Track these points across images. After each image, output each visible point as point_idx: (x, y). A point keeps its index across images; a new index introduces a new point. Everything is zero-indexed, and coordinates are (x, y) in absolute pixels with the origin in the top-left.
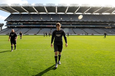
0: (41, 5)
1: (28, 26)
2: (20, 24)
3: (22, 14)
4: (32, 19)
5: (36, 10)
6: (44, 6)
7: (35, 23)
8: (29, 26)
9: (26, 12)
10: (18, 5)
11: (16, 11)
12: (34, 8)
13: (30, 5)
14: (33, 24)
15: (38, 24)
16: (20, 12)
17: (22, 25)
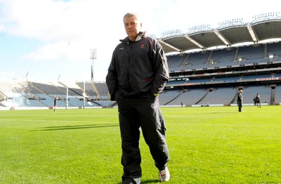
0: (239, 23)
1: (203, 83)
2: (182, 81)
3: (186, 54)
4: (212, 65)
5: (223, 39)
6: (246, 24)
7: (223, 73)
8: (207, 83)
9: (197, 47)
10: (177, 34)
11: (173, 47)
12: (217, 33)
13: (206, 29)
14: (217, 77)
15: (229, 76)
16: (182, 48)
17: (188, 82)
